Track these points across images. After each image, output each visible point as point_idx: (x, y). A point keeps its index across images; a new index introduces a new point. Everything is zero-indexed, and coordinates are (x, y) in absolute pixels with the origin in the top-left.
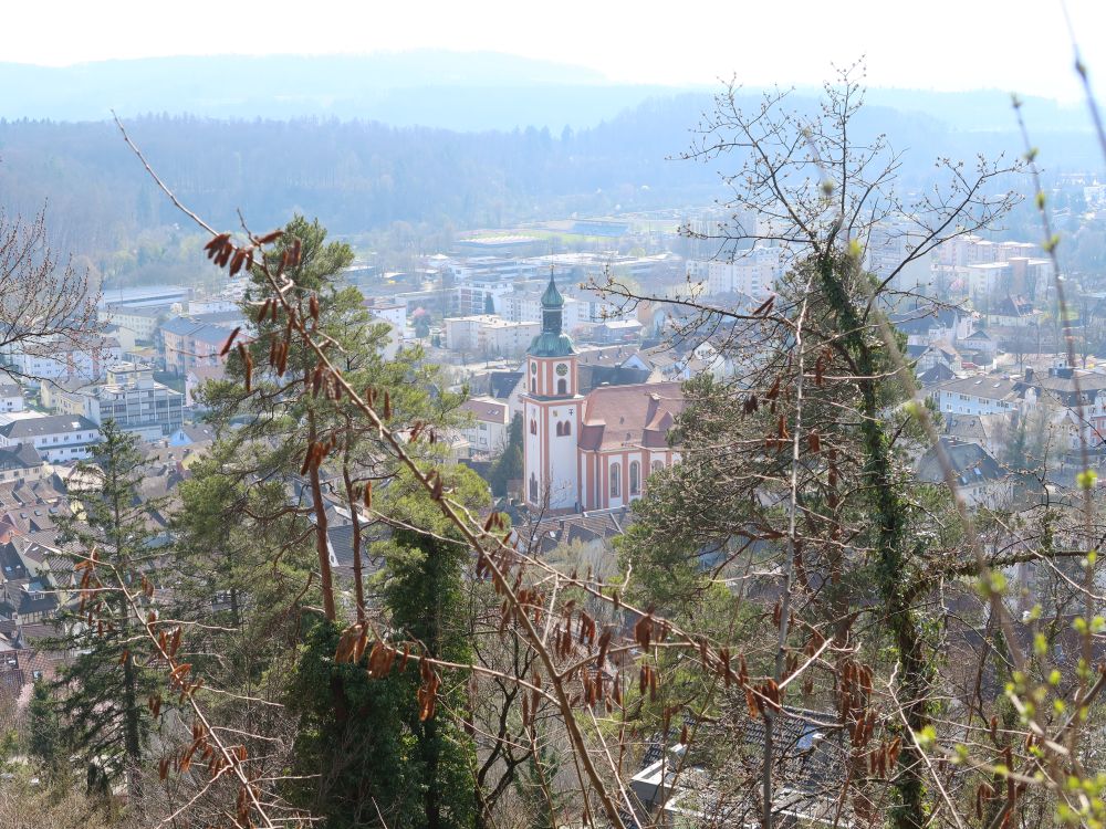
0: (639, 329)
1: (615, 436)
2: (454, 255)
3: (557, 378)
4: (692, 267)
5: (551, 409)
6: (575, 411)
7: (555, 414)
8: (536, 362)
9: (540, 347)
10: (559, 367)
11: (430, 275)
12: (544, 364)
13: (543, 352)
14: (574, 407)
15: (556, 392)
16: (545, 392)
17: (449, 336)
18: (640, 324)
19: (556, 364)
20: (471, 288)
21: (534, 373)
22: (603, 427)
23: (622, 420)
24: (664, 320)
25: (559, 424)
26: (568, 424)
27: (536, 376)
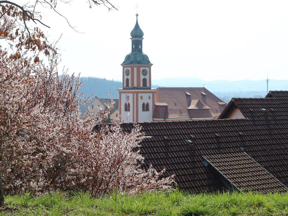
1: (174, 112)
3: (142, 77)
5: (140, 95)
6: (151, 97)
7: (142, 98)
8: (130, 69)
9: (132, 59)
10: (143, 71)
12: (135, 69)
13: (135, 61)
14: (151, 95)
15: (141, 85)
16: (135, 85)
19: (142, 69)
21: (128, 75)
22: (166, 106)
23: (175, 104)
25: (143, 104)
26: (148, 104)
27: (129, 77)
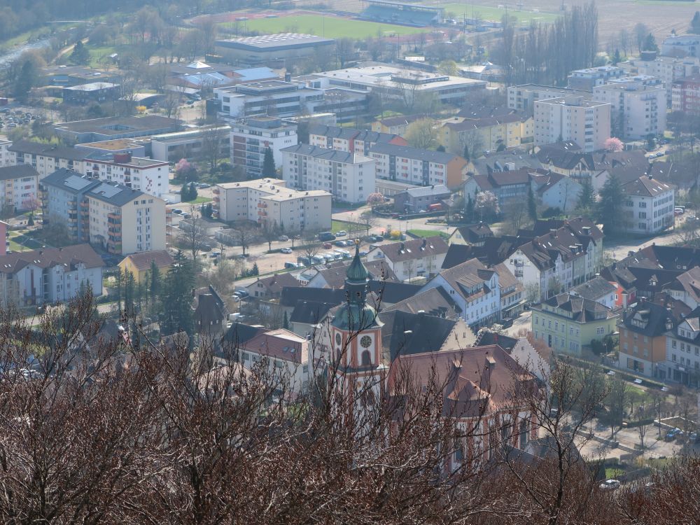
0: (447, 196)
2: (217, 61)
3: (361, 350)
4: (515, 96)
5: (355, 380)
6: (378, 381)
7: (359, 385)
8: (341, 334)
9: (345, 320)
10: (363, 339)
11: (189, 96)
13: (348, 324)
14: (377, 377)
15: (360, 363)
16: (349, 364)
17: (223, 205)
18: (449, 192)
19: (360, 337)
20: (246, 135)
21: (339, 344)
24: (476, 192)
25: (363, 395)
26: (371, 393)
